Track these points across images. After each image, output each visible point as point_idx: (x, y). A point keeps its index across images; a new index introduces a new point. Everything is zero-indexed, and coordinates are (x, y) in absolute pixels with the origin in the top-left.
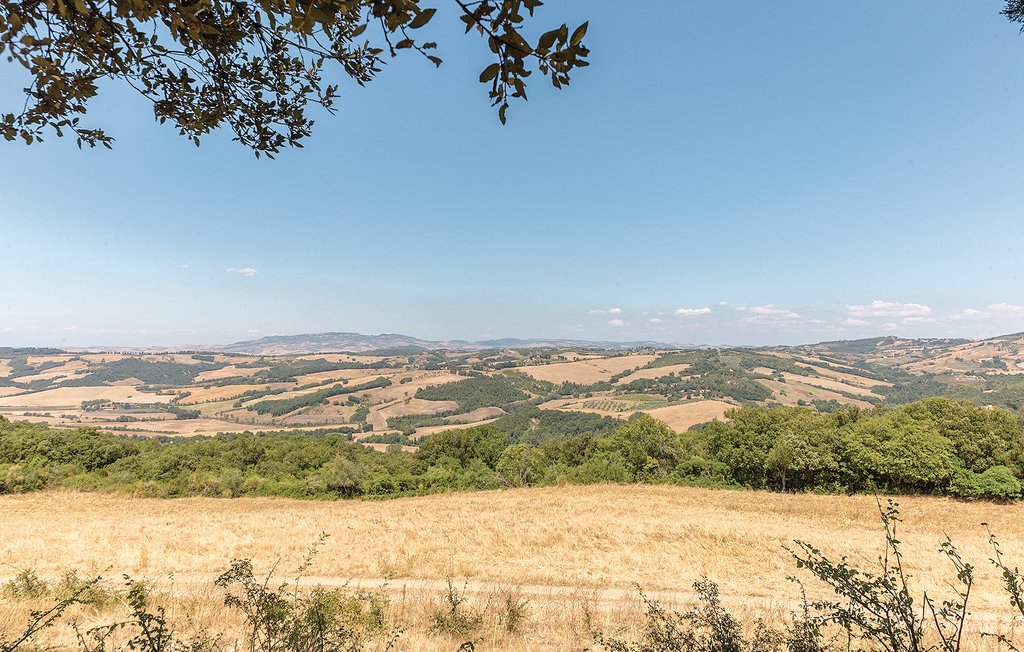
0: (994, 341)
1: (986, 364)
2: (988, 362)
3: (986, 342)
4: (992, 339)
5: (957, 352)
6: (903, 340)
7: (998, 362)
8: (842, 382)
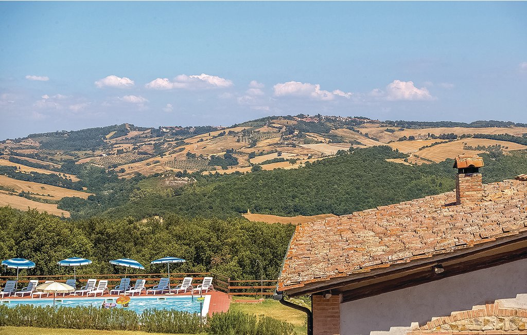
0: (237, 130)
1: (215, 161)
2: (218, 158)
3: (227, 131)
4: (235, 126)
5: (193, 146)
6: (140, 129)
7: (229, 159)
8: (21, 195)
